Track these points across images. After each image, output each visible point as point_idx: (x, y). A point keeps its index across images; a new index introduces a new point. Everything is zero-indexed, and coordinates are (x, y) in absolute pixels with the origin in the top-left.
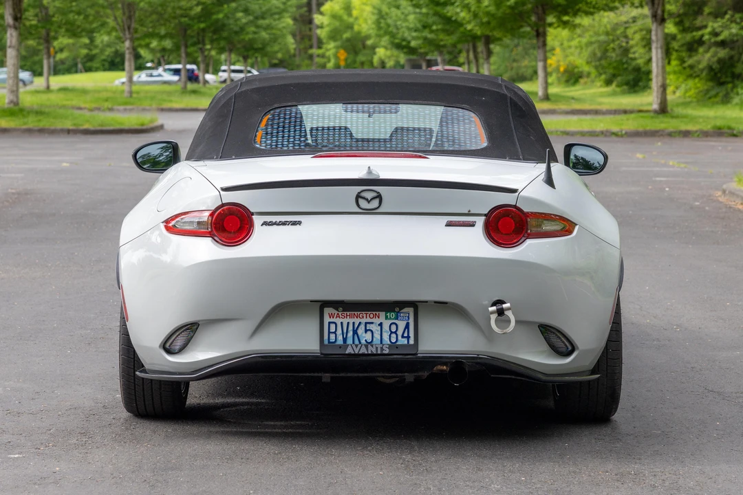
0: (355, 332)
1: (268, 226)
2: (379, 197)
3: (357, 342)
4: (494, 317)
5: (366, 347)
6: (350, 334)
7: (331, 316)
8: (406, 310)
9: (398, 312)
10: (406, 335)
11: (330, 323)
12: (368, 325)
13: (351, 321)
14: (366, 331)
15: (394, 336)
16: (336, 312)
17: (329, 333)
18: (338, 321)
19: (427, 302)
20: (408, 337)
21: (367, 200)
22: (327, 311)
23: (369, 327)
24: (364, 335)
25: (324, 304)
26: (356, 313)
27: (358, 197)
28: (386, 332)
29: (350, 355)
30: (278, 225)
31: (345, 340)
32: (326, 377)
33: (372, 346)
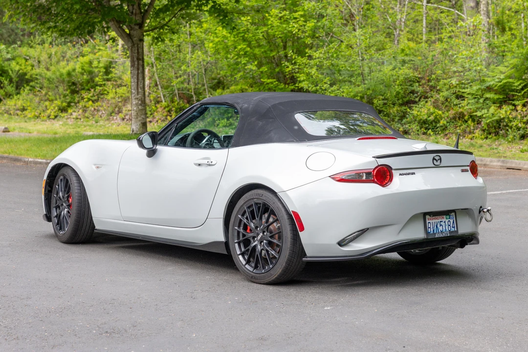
0: (437, 226)
2: (440, 159)
3: (438, 231)
4: (486, 214)
5: (441, 234)
6: (435, 227)
7: (428, 219)
8: (452, 214)
9: (449, 215)
12: (441, 223)
13: (435, 221)
14: (440, 225)
15: (449, 227)
16: (430, 217)
17: (428, 228)
18: (431, 222)
19: (458, 209)
20: (454, 227)
21: (436, 160)
22: (427, 217)
24: (440, 227)
25: (425, 214)
26: (437, 217)
27: (434, 159)
28: (447, 225)
29: (437, 238)
30: (406, 175)
31: (434, 231)
33: (444, 233)
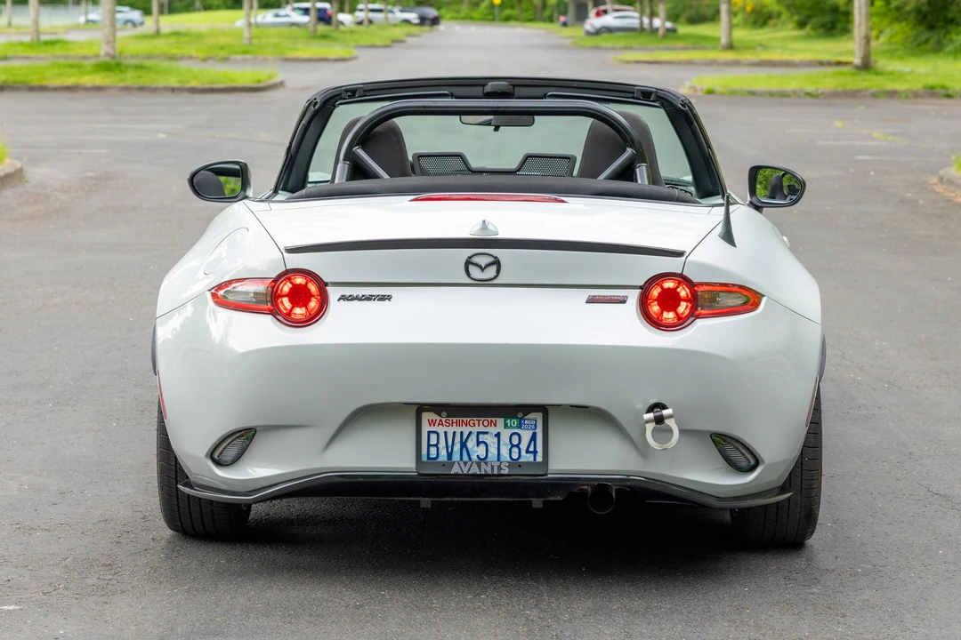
0: (463, 445)
1: (346, 302)
2: (497, 262)
3: (465, 458)
4: (650, 427)
5: (479, 465)
6: (457, 447)
7: (431, 423)
8: (531, 416)
9: (521, 419)
10: (531, 449)
11: (429, 432)
12: (481, 436)
13: (458, 430)
14: (478, 443)
15: (515, 450)
16: (438, 418)
17: (429, 445)
18: (441, 430)
19: (560, 406)
20: (535, 452)
21: (480, 267)
22: (426, 417)
23: (482, 438)
24: (476, 448)
25: (421, 408)
26: (465, 419)
27: (468, 263)
28: (506, 444)
29: (456, 475)
30: (360, 300)
31: (450, 455)
32: (426, 502)
33: (486, 464)
